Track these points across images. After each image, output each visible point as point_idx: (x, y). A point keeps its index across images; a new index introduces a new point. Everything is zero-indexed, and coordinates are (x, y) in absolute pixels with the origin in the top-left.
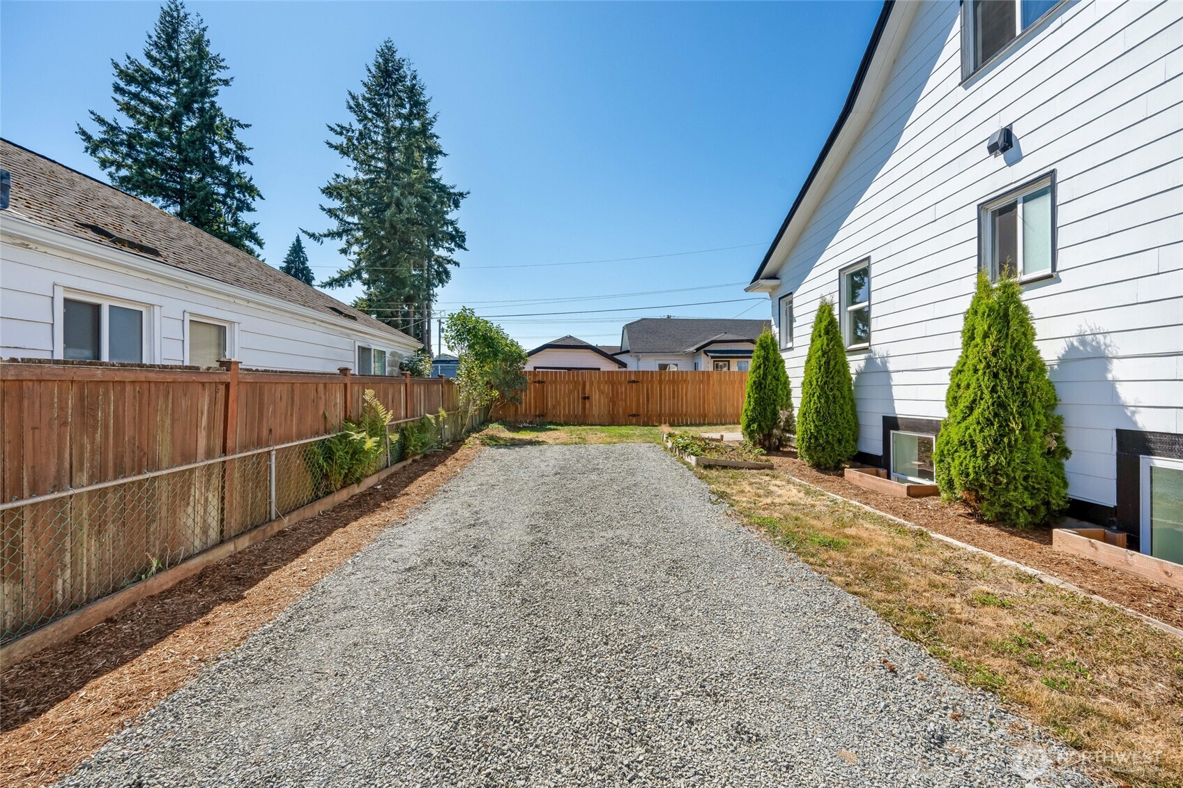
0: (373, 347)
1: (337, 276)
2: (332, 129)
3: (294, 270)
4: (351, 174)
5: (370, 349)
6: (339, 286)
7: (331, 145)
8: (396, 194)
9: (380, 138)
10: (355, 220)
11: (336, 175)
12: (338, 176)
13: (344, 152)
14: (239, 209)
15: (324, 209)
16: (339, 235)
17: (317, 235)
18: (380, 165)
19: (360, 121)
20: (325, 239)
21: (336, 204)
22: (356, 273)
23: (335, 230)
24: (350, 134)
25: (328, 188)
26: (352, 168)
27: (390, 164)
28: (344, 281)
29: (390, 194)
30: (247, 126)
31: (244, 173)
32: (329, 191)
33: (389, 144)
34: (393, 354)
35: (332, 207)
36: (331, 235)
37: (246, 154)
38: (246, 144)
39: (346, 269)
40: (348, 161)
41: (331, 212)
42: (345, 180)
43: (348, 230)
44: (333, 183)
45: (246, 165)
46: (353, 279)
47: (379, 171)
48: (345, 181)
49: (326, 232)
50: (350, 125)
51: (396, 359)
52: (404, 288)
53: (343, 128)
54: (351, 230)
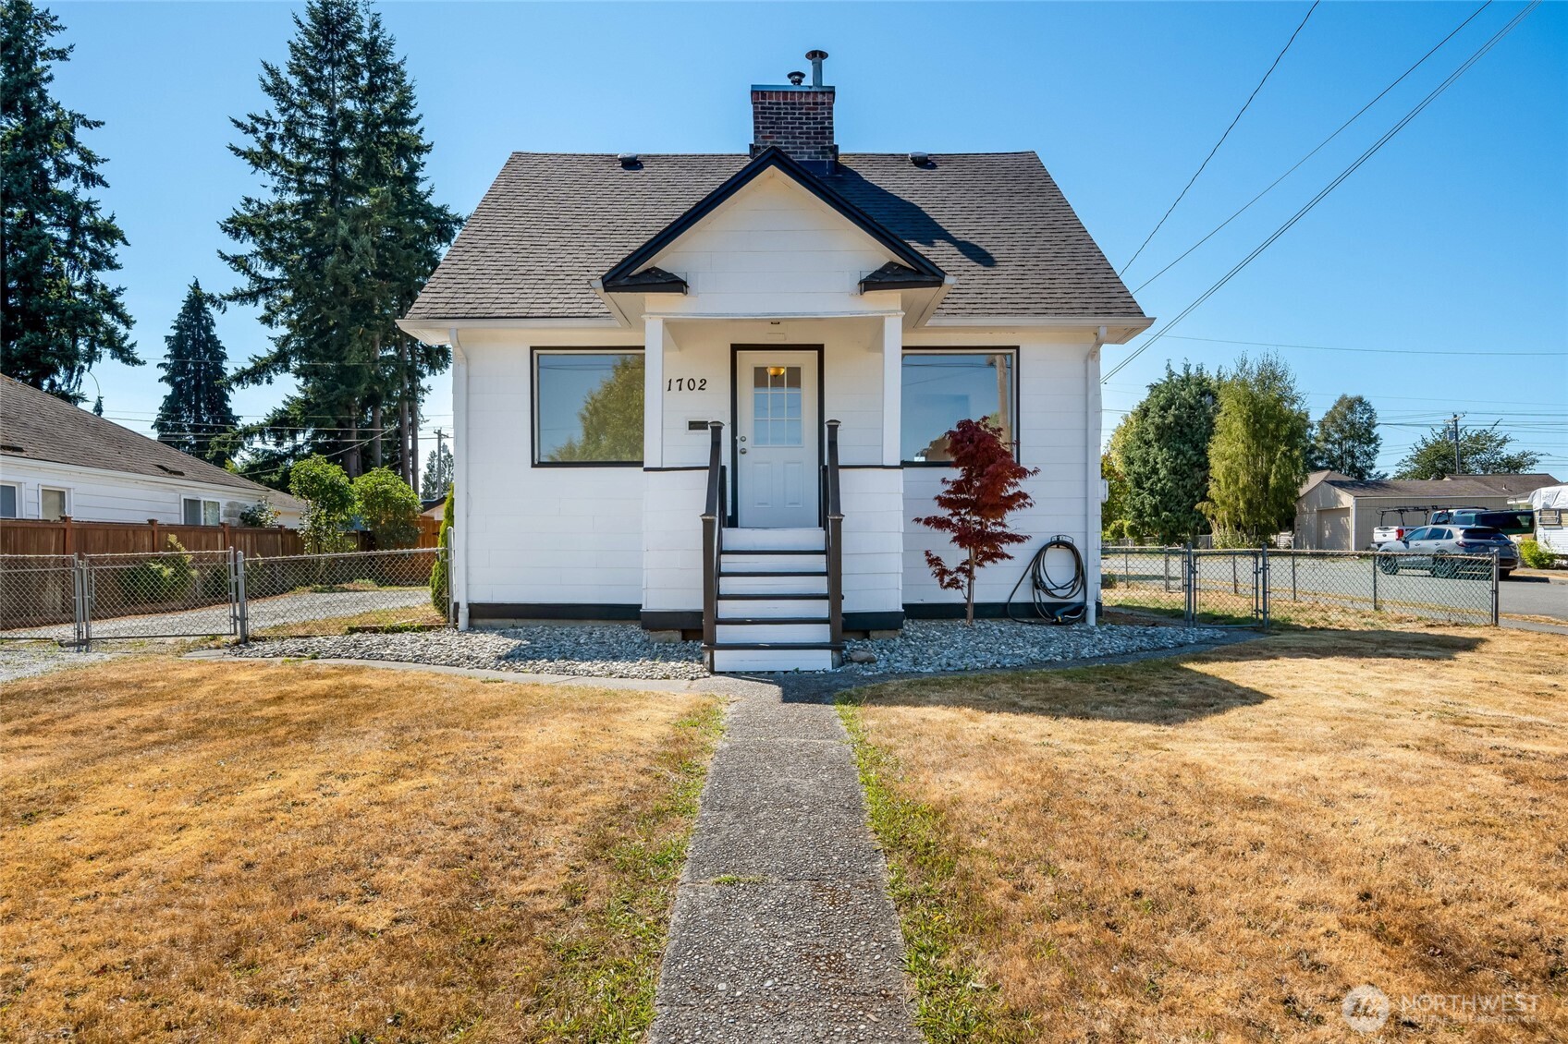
0: (202, 499)
1: (249, 366)
2: (239, 125)
3: (190, 342)
4: (269, 198)
5: (199, 501)
6: (253, 382)
7: (237, 152)
8: (341, 232)
9: (318, 134)
10: (277, 273)
11: (246, 199)
12: (249, 201)
13: (257, 160)
14: (96, 265)
15: (225, 258)
16: (251, 296)
17: (218, 297)
18: (321, 180)
19: (283, 111)
20: (229, 304)
21: (248, 247)
22: (280, 360)
23: (246, 289)
24: (271, 130)
25: (231, 221)
26: (269, 189)
27: (336, 176)
28: (260, 373)
29: (332, 232)
30: (97, 124)
31: (96, 202)
32: (235, 227)
33: (335, 143)
34: (230, 505)
35: (238, 254)
36: (240, 297)
37: (97, 169)
38: (98, 152)
39: (265, 354)
40: (263, 176)
41: (239, 263)
42: (261, 206)
43: (268, 289)
44: (242, 211)
45: (99, 187)
46: (275, 370)
47: (317, 190)
48: (260, 209)
49: (231, 292)
50: (269, 115)
51: (236, 509)
52: (359, 383)
53: (258, 120)
54: (270, 289)
